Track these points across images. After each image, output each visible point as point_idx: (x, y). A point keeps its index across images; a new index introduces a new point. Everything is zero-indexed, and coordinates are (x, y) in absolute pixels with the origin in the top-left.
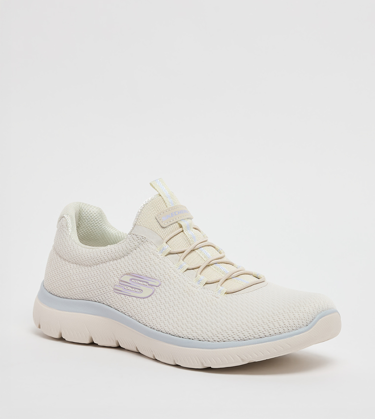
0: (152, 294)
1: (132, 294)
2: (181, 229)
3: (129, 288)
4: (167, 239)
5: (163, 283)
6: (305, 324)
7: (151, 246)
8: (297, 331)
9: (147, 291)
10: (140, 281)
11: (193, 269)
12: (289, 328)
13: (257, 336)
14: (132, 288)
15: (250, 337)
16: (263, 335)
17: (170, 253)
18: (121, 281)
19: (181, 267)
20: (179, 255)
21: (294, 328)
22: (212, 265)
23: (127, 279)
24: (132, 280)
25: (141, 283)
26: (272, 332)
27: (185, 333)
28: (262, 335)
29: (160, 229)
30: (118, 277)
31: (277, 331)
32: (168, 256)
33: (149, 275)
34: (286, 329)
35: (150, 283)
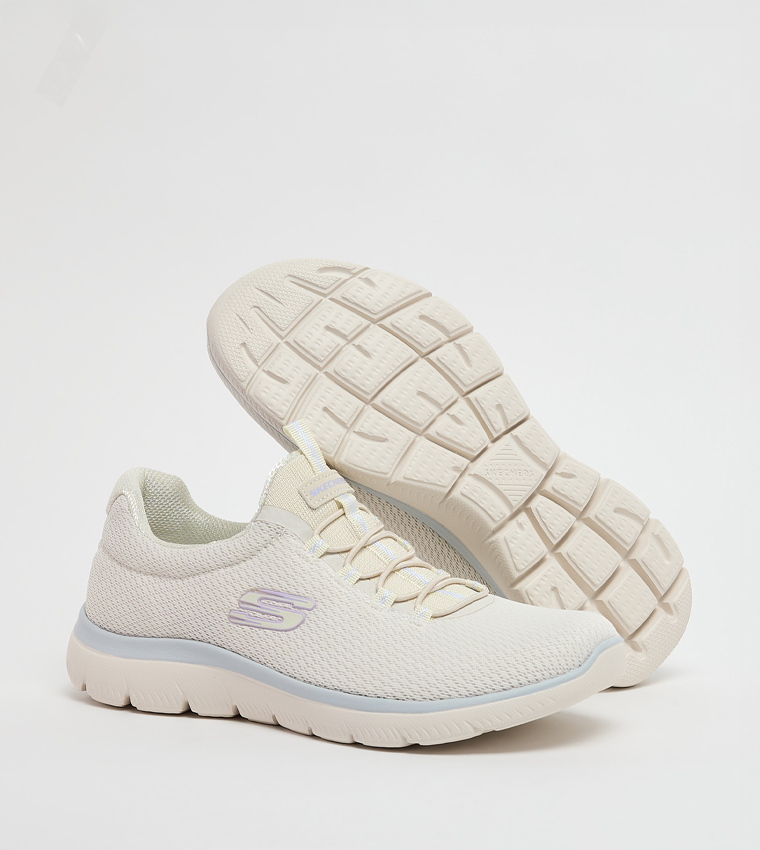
0: (302, 622)
1: (264, 624)
2: (341, 510)
3: (258, 614)
4: (320, 527)
6: (577, 664)
7: (294, 541)
8: (564, 676)
9: (291, 619)
10: (278, 601)
11: (369, 579)
12: (552, 672)
13: (498, 687)
14: (263, 614)
15: (486, 690)
16: (509, 686)
17: (327, 553)
18: (243, 602)
19: (348, 575)
20: (343, 555)
21: (560, 671)
22: (398, 570)
23: (253, 598)
24: (263, 601)
25: (280, 604)
27: (370, 688)
28: (507, 685)
29: (308, 511)
30: (237, 595)
31: (531, 678)
32: (324, 558)
33: (293, 591)
34: (546, 674)
35: (296, 604)
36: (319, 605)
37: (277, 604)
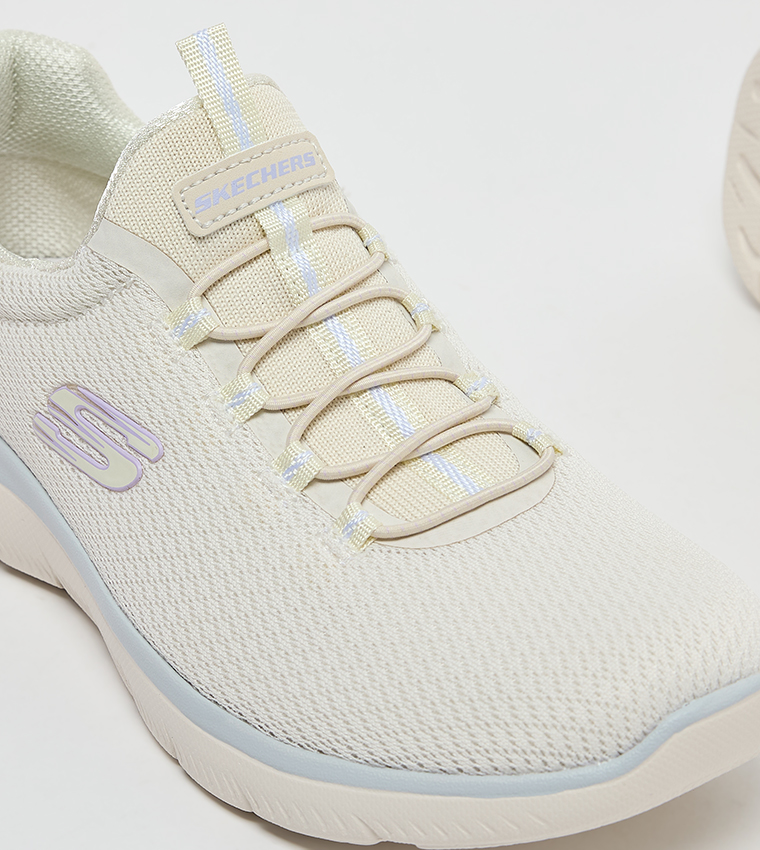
0: (136, 482)
1: (81, 463)
2: (263, 242)
3: (73, 437)
5: (169, 453)
6: (612, 749)
7: (149, 303)
8: (574, 773)
9: (120, 471)
10: (105, 423)
11: (283, 411)
12: (549, 759)
13: (429, 763)
14: (82, 439)
15: (407, 763)
16: (452, 767)
17: (210, 340)
18: (55, 406)
19: (238, 399)
20: (244, 346)
21: (567, 761)
22: (358, 394)
23: (69, 401)
24: (84, 413)
25: (108, 431)
26: (483, 763)
28: (448, 765)
29: (186, 241)
30: (46, 386)
31: (500, 761)
32: (202, 350)
33: (130, 412)
34: (536, 762)
35: (134, 441)
36: (169, 456)
37: (104, 428)
